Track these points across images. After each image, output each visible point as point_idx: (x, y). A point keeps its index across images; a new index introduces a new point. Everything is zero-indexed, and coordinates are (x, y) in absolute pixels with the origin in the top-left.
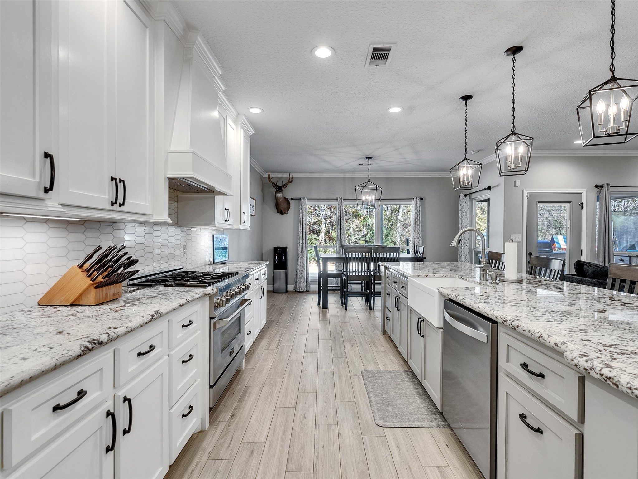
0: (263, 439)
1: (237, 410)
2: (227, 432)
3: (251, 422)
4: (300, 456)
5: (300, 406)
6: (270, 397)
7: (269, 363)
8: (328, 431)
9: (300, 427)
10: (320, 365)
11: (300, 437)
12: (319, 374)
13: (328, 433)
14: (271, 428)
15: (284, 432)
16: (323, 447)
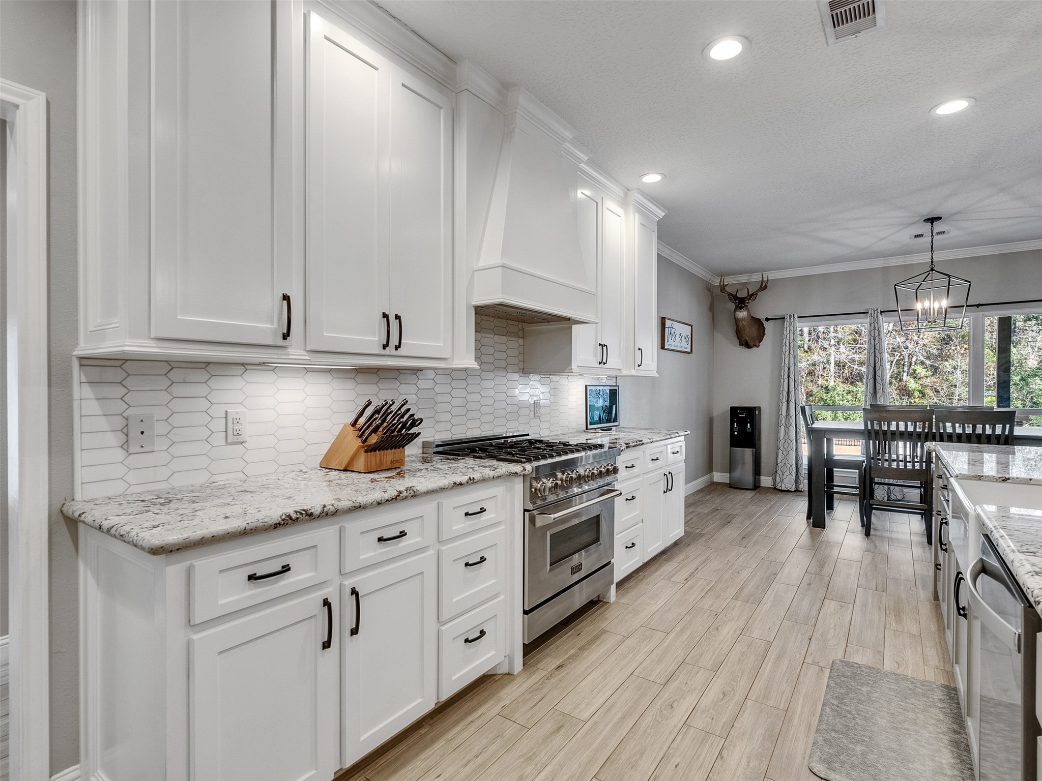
0: (585, 715)
1: (571, 661)
2: (541, 686)
3: (582, 684)
4: (630, 764)
5: (674, 685)
6: (631, 656)
7: (658, 603)
8: (701, 743)
9: (656, 717)
10: (749, 628)
11: (646, 735)
12: (739, 642)
13: (699, 747)
14: (607, 704)
15: (623, 718)
16: (676, 766)
